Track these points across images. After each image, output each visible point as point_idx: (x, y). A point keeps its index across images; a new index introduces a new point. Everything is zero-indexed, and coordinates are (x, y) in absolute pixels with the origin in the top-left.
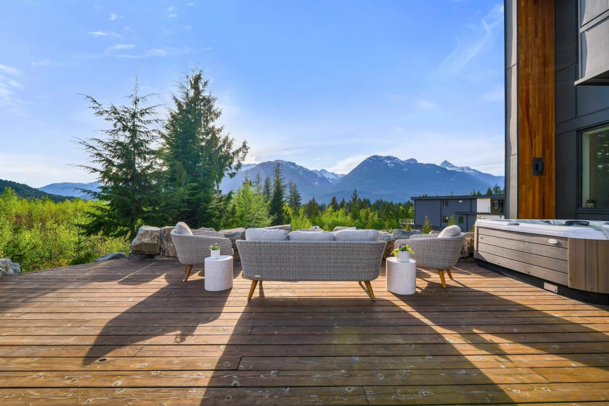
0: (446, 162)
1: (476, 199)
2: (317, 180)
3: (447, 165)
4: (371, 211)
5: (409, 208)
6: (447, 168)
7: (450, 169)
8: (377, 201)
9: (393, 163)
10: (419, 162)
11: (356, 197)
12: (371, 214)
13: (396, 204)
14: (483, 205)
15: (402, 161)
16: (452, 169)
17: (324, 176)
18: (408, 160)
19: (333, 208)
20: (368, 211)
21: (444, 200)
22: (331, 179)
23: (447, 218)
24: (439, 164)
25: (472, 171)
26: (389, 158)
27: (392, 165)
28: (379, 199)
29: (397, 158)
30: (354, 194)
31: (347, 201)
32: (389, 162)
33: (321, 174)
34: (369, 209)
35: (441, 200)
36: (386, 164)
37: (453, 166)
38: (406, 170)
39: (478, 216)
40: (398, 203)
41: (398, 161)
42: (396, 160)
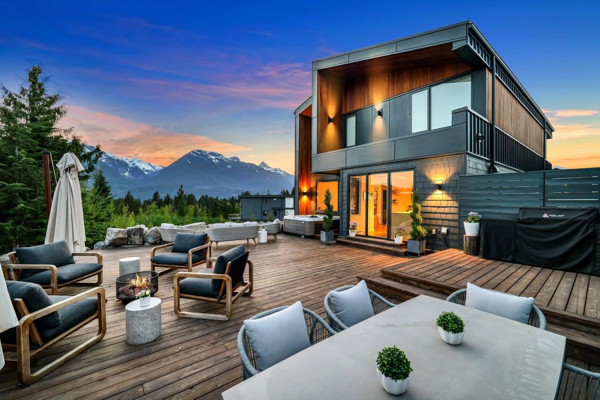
0: (263, 163)
1: (285, 198)
2: (127, 170)
3: (264, 166)
4: (199, 207)
5: (235, 204)
6: (264, 168)
7: (266, 169)
8: (203, 196)
9: (218, 159)
10: (241, 160)
11: (182, 192)
12: (200, 210)
13: (221, 199)
14: (289, 202)
15: (226, 158)
16: (268, 169)
17: (137, 167)
18: (232, 158)
19: (156, 204)
20: (196, 207)
21: (263, 198)
22: (147, 171)
23: (266, 212)
24: (258, 164)
25: (282, 172)
26: (213, 154)
27: (217, 161)
28: (205, 194)
29: (221, 155)
30: (180, 190)
31: (172, 197)
32: (214, 157)
33: (133, 164)
34: (197, 205)
35: (262, 198)
36: (211, 159)
37: (269, 167)
38: (230, 166)
39: (286, 210)
40: (223, 199)
41: (222, 158)
42: (221, 156)
